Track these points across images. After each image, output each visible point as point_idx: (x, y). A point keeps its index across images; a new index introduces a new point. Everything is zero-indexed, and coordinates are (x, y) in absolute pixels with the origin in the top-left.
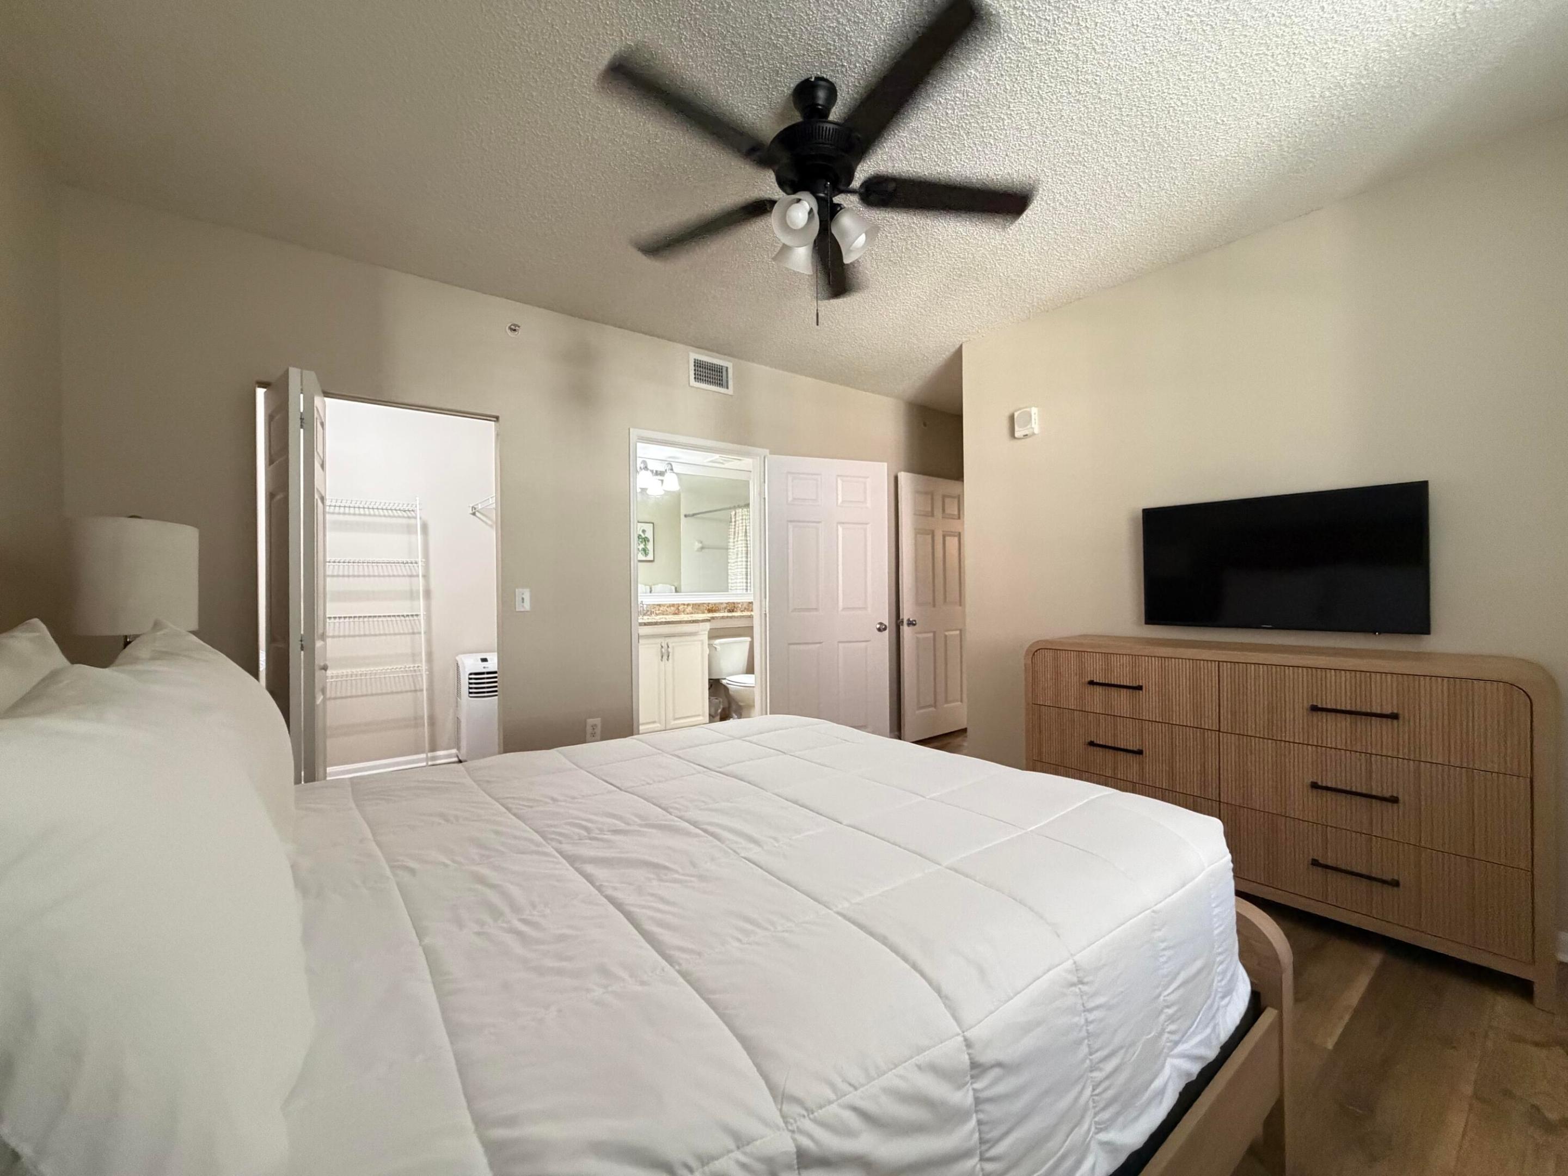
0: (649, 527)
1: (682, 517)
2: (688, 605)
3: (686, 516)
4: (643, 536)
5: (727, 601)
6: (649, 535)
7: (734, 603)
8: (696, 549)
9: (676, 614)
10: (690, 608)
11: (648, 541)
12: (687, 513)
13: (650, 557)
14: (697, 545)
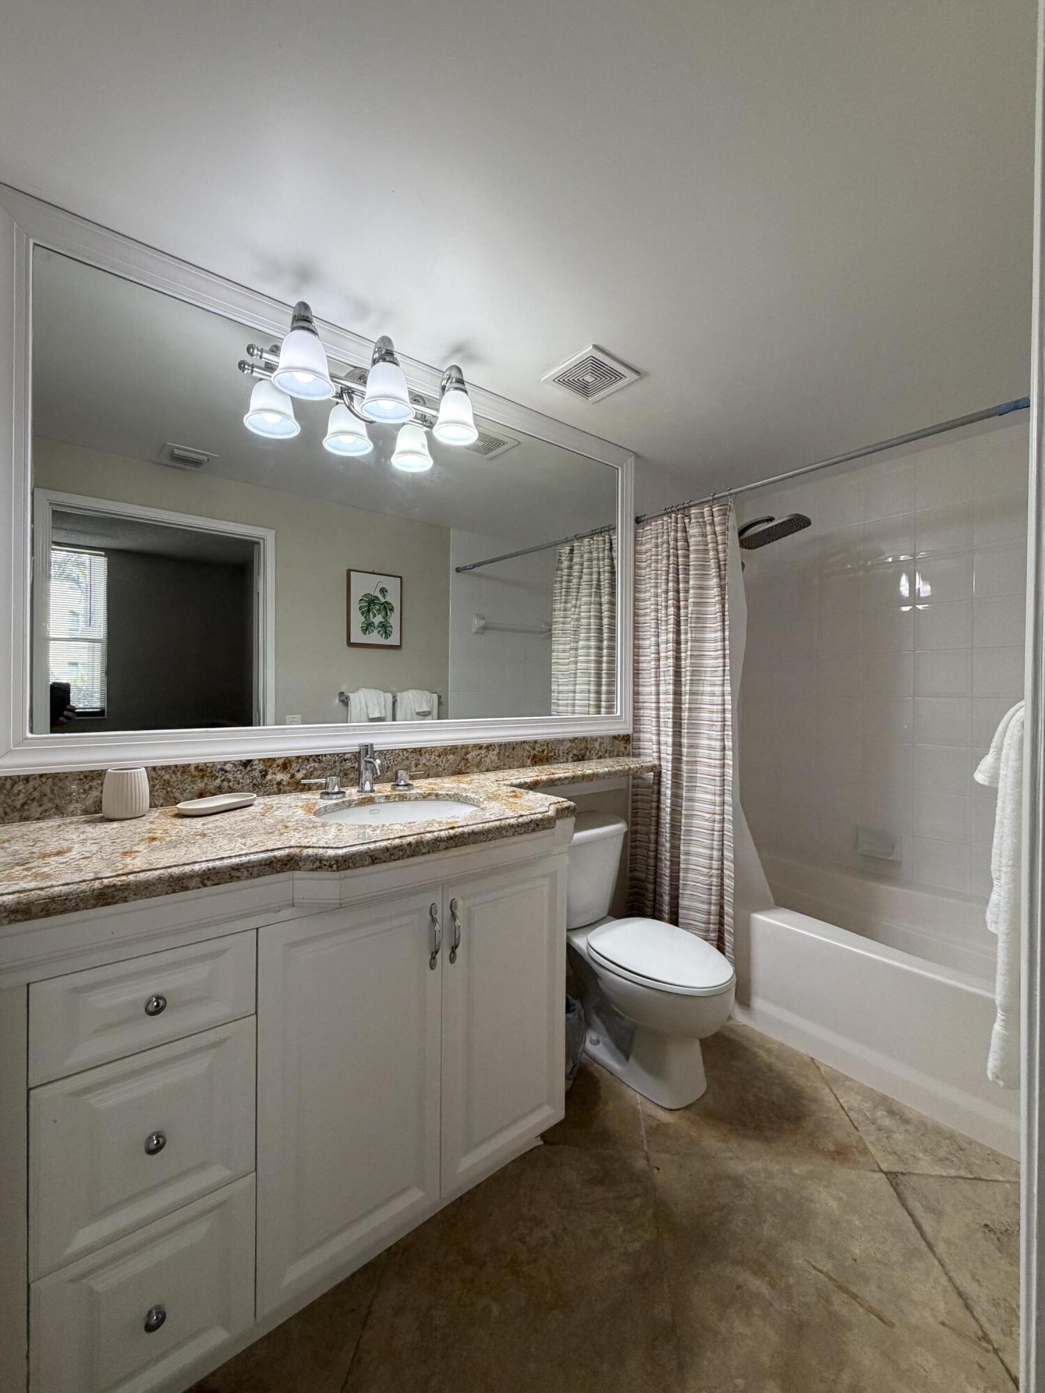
0: (392, 585)
1: (452, 572)
2: (489, 747)
3: (458, 570)
4: (383, 600)
5: (571, 736)
6: (393, 598)
7: (584, 739)
8: (474, 631)
9: (460, 773)
10: (493, 755)
11: (392, 610)
12: (461, 565)
13: (394, 640)
14: (477, 623)
